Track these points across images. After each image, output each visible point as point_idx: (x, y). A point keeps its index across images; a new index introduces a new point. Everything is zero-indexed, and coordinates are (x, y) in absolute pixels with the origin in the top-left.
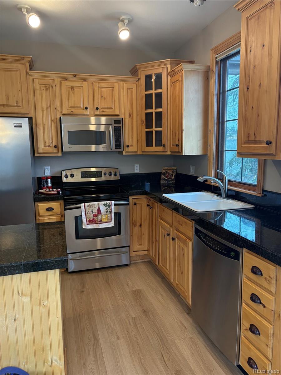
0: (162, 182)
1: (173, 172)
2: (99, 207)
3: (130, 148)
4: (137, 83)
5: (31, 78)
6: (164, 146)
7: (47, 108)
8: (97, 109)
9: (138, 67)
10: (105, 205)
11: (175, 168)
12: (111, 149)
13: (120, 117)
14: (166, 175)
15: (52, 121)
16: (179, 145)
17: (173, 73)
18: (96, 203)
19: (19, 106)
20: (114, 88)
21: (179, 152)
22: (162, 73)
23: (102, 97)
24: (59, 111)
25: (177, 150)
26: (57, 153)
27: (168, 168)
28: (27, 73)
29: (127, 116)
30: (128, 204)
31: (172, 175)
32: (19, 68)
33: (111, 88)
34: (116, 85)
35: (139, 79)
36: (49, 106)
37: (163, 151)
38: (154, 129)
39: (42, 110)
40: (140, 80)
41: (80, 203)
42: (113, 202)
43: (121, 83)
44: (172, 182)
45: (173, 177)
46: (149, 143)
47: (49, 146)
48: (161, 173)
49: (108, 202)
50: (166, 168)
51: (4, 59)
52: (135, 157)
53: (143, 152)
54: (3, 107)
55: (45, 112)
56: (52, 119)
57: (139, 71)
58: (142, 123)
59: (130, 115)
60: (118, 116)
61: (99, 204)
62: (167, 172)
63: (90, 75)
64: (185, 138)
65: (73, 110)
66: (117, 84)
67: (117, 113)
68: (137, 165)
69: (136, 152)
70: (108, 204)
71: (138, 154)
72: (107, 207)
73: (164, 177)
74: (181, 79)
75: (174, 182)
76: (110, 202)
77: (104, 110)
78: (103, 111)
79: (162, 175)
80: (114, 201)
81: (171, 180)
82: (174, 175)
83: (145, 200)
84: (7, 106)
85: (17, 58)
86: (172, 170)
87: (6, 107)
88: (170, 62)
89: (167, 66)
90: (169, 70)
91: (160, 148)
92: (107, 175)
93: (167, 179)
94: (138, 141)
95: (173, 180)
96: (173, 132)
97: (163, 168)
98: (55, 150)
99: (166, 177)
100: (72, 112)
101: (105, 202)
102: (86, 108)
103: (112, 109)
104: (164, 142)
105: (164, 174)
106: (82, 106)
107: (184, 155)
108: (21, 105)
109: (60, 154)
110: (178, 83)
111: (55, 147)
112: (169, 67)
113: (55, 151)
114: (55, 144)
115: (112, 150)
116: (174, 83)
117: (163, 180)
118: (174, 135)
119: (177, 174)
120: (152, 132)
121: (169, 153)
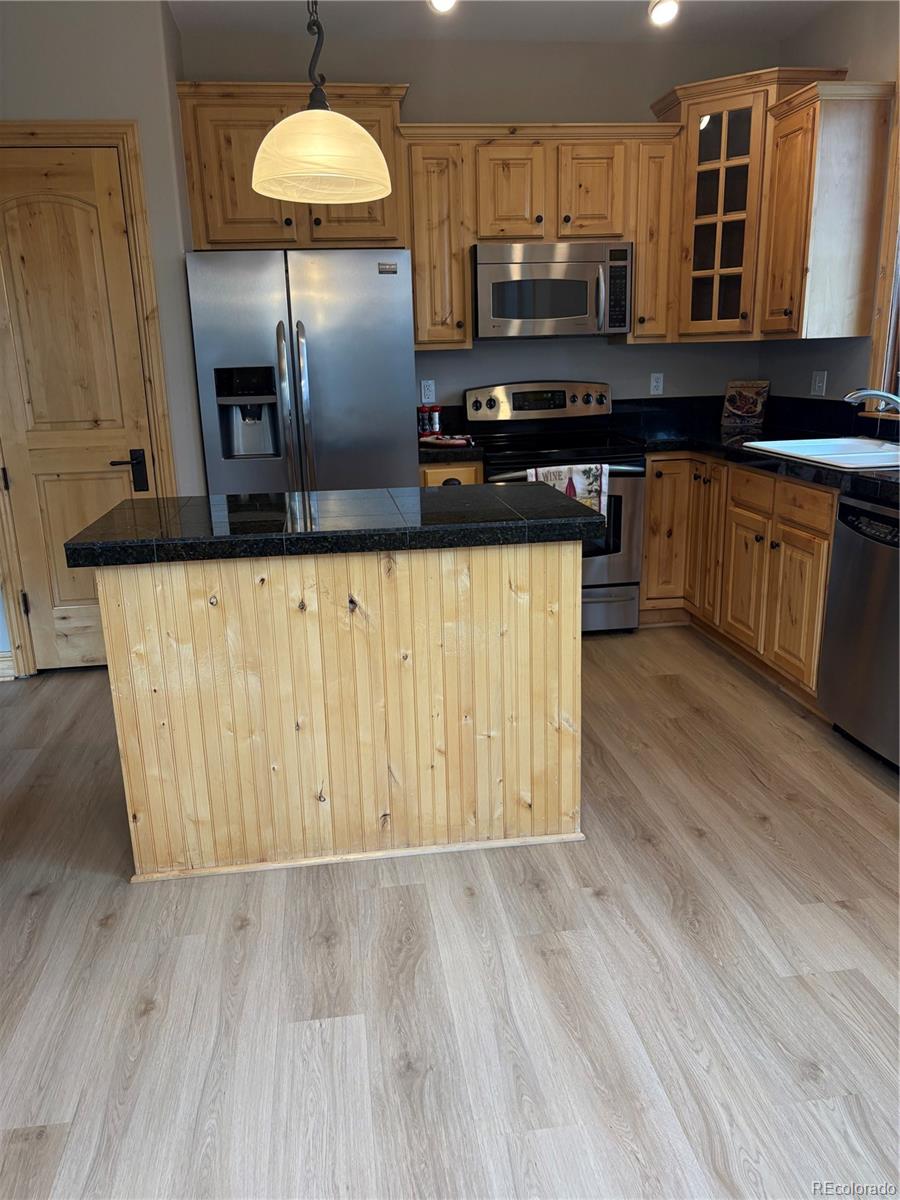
0: (725, 422)
1: (758, 394)
2: (571, 479)
3: (647, 325)
4: (677, 138)
5: (404, 143)
6: (744, 316)
7: (441, 223)
8: (567, 219)
9: (679, 93)
10: (586, 473)
11: (765, 383)
12: (599, 329)
13: (629, 238)
14: (738, 404)
15: (452, 256)
16: (793, 312)
17: (785, 107)
18: (564, 468)
19: (376, 220)
20: (612, 158)
21: (793, 331)
22: (751, 108)
23: (580, 186)
24: (468, 229)
25: (785, 327)
26: (463, 342)
27: (744, 383)
28: (396, 129)
29: (643, 236)
30: (642, 474)
31: (755, 403)
32: (378, 118)
33: (605, 161)
34: (619, 150)
35: (682, 128)
36: (445, 217)
37: (741, 333)
38: (718, 271)
39: (430, 229)
40: (684, 133)
41: (525, 469)
42: (606, 467)
43: (632, 143)
44: (755, 421)
45: (759, 408)
46: (700, 312)
47: (443, 323)
48: (724, 397)
49: (593, 466)
50: (738, 383)
51: (342, 97)
52: (658, 352)
53: (681, 335)
54: (336, 224)
55: (436, 233)
56: (454, 251)
57: (684, 105)
58: (684, 255)
59: (652, 235)
60: (619, 236)
61: (571, 471)
62: (740, 394)
63: (551, 125)
64: (812, 291)
65: (504, 225)
66: (622, 147)
67: (618, 230)
68: (657, 375)
69: (664, 336)
70: (594, 470)
71: (670, 342)
72: (591, 479)
73: (731, 409)
74: (810, 126)
75: (761, 420)
76: (598, 466)
77: (585, 223)
78: (581, 226)
79: (727, 404)
80: (610, 464)
81: (754, 417)
82: (760, 401)
83: (686, 466)
84: (347, 221)
85: (374, 91)
86: (756, 390)
87: (344, 224)
88: (776, 75)
89: (768, 88)
90: (772, 101)
91: (734, 324)
92: (579, 401)
93: (739, 413)
94: (668, 304)
95: (759, 416)
96: (774, 276)
97: (731, 384)
98: (456, 335)
99: (738, 408)
100: (503, 230)
101: (587, 466)
102: (539, 219)
103: (606, 218)
104: (744, 305)
105: (732, 400)
106: (527, 216)
107: (806, 340)
108: (379, 218)
109: (468, 345)
110: (800, 137)
111: (460, 325)
112: (773, 90)
113: (456, 338)
114: (457, 318)
115: (602, 332)
116: (787, 136)
117: (728, 416)
118: (778, 284)
119: (770, 398)
120: (710, 280)
121: (757, 336)
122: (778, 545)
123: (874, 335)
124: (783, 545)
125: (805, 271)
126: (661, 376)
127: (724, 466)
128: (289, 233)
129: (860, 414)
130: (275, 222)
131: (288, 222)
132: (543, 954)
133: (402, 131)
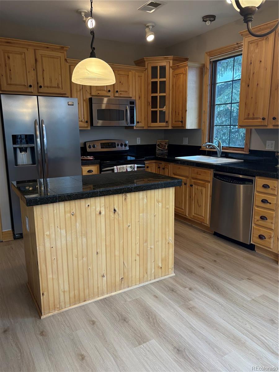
0: (157, 152)
1: (166, 144)
2: (127, 169)
3: (139, 124)
4: (144, 72)
5: (68, 65)
6: (167, 122)
7: (80, 90)
8: (117, 92)
9: (145, 59)
10: (131, 167)
11: (167, 141)
12: (127, 125)
13: (132, 99)
14: (160, 146)
15: (84, 100)
16: (183, 121)
17: (176, 67)
18: (125, 166)
19: (60, 88)
20: (128, 75)
21: (184, 127)
22: (166, 66)
23: (120, 82)
24: (88, 92)
25: (181, 125)
26: (88, 127)
27: (161, 140)
28: (66, 60)
29: (137, 98)
30: (144, 167)
31: (165, 146)
32: (60, 56)
33: (126, 76)
34: (130, 73)
35: (146, 69)
36: (81, 88)
37: (166, 126)
38: (158, 109)
39: (77, 92)
40: (147, 70)
41: (113, 166)
42: (136, 165)
43: (134, 72)
44: (166, 151)
45: (166, 148)
46: (154, 120)
47: (82, 121)
48: (156, 145)
49: (132, 165)
50: (160, 141)
51: (48, 48)
52: (141, 131)
53: (148, 127)
54: (46, 88)
55: (79, 93)
56: (84, 99)
57: (146, 63)
58: (149, 104)
59: (140, 98)
60: (131, 97)
61: (127, 167)
62: (161, 144)
64: (188, 116)
65: (99, 92)
66: (131, 72)
67: (131, 96)
68: (139, 138)
69: (143, 127)
70: (133, 166)
71: (145, 129)
72: (132, 169)
73: (158, 148)
74: (185, 73)
75: (167, 151)
76: (134, 165)
77: (122, 93)
78: (121, 94)
79: (157, 146)
80: (137, 164)
81: (165, 150)
82: (166, 146)
83: (154, 164)
84: (50, 87)
85: (59, 48)
86: (165, 143)
87: (49, 88)
88: (172, 58)
89: (170, 61)
90: (171, 65)
91: (164, 124)
92: (119, 146)
93: (161, 149)
94: (144, 118)
95: (166, 150)
96: (176, 112)
97: (158, 141)
98: (86, 125)
99: (160, 148)
100: (99, 94)
101: (131, 165)
102: (109, 91)
103: (127, 92)
104: (167, 119)
105: (159, 145)
106: (106, 89)
107: (187, 129)
108: (61, 87)
109: (89, 128)
110: (182, 75)
111: (87, 122)
112: (171, 62)
113: (86, 126)
114: (86, 120)
115: (128, 125)
116: (177, 74)
117: (158, 150)
118: (177, 113)
119: (169, 144)
120: (157, 111)
121: (170, 128)
122: (192, 185)
123: (203, 128)
124: (194, 185)
125: (186, 111)
126: (140, 138)
127: (169, 164)
128: (30, 90)
129: (200, 149)
130: (26, 86)
131: (30, 86)
132: (189, 309)
133: (68, 61)
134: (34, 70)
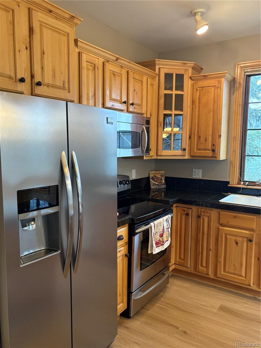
0: (152, 187)
1: (161, 176)
2: (163, 225)
6: (184, 150)
8: (132, 104)
9: (156, 62)
10: (167, 220)
11: (163, 172)
14: (156, 180)
16: (216, 150)
18: (161, 220)
20: (142, 82)
21: (216, 158)
22: (182, 74)
23: (135, 91)
25: (211, 155)
27: (156, 172)
31: (161, 179)
32: (68, 32)
34: (145, 79)
35: (157, 74)
37: (182, 156)
38: (173, 132)
40: (157, 77)
41: (151, 223)
45: (163, 181)
48: (149, 177)
49: (168, 216)
50: (153, 172)
51: (51, 11)
57: (157, 67)
58: (160, 124)
61: (163, 220)
62: (155, 176)
63: (129, 61)
65: (114, 103)
69: (153, 156)
72: (168, 223)
73: (153, 182)
74: (219, 86)
75: (165, 186)
77: (136, 107)
79: (151, 180)
81: (162, 185)
82: (163, 179)
85: (67, 16)
87: (50, 88)
88: (193, 65)
89: (189, 68)
90: (190, 74)
91: (180, 152)
93: (157, 183)
94: (154, 143)
95: (164, 184)
96: (199, 136)
97: (150, 172)
100: (113, 105)
101: (166, 217)
102: (125, 103)
103: (140, 106)
104: (183, 146)
105: (153, 178)
106: (120, 99)
108: (67, 88)
110: (213, 89)
112: (190, 70)
117: (153, 185)
119: (166, 177)
121: (187, 157)
125: (220, 136)
129: (229, 185)
130: (12, 78)
131: (22, 80)
134: (27, 48)
